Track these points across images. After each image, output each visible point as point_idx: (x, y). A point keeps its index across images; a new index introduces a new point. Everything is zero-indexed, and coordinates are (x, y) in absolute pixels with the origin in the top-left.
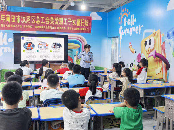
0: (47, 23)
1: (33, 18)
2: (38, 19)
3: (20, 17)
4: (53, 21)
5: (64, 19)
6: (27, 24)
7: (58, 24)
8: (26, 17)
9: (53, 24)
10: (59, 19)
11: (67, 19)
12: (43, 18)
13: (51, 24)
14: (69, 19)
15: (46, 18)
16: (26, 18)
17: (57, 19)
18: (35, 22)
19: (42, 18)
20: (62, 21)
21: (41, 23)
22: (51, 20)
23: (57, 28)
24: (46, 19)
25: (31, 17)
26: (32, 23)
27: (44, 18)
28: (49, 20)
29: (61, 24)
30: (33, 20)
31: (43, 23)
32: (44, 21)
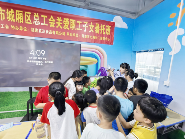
0: (51, 26)
1: (28, 15)
2: (36, 18)
3: (4, 11)
4: (61, 23)
5: (78, 22)
6: (17, 24)
7: (68, 29)
8: (15, 11)
9: (61, 27)
10: (69, 21)
11: (81, 22)
12: (44, 17)
13: (57, 27)
14: (84, 22)
15: (49, 17)
16: (15, 14)
17: (66, 20)
18: (32, 22)
19: (42, 16)
20: (75, 25)
21: (42, 24)
22: (58, 21)
23: (66, 34)
24: (50, 20)
25: (23, 13)
26: (26, 23)
27: (46, 17)
28: (54, 20)
29: (72, 29)
30: (27, 18)
31: (44, 24)
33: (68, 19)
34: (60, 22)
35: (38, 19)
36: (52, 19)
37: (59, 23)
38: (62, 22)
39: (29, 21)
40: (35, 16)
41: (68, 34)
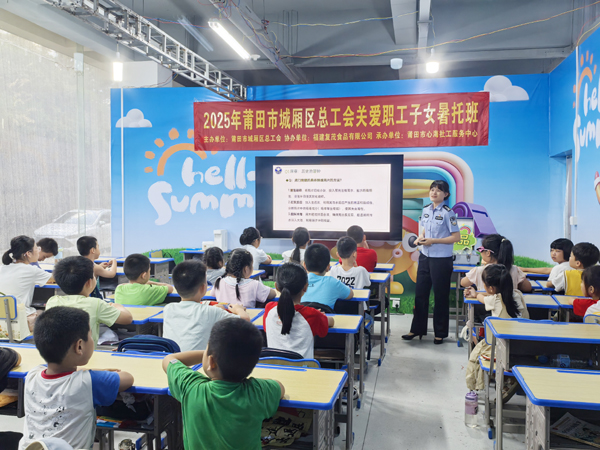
0: (346, 125)
1: (310, 112)
2: (323, 115)
3: (276, 113)
4: (366, 117)
5: (399, 107)
6: (293, 131)
7: (379, 125)
8: (291, 111)
9: (365, 124)
10: (381, 109)
11: (405, 107)
12: (335, 110)
13: (358, 125)
14: (413, 106)
15: (343, 111)
16: (291, 115)
17: (375, 110)
18: (316, 123)
19: (332, 110)
20: (392, 115)
21: (332, 124)
22: (359, 114)
23: (374, 136)
24: (345, 114)
25: (304, 112)
26: (307, 126)
27: (339, 110)
28: (352, 113)
29: (387, 124)
30: (308, 118)
31: (336, 124)
32: (340, 118)
33: (378, 106)
34: (364, 114)
35: (325, 117)
36: (349, 112)
37: (361, 118)
38: (367, 114)
39: (311, 123)
40: (321, 112)
41: (379, 136)
